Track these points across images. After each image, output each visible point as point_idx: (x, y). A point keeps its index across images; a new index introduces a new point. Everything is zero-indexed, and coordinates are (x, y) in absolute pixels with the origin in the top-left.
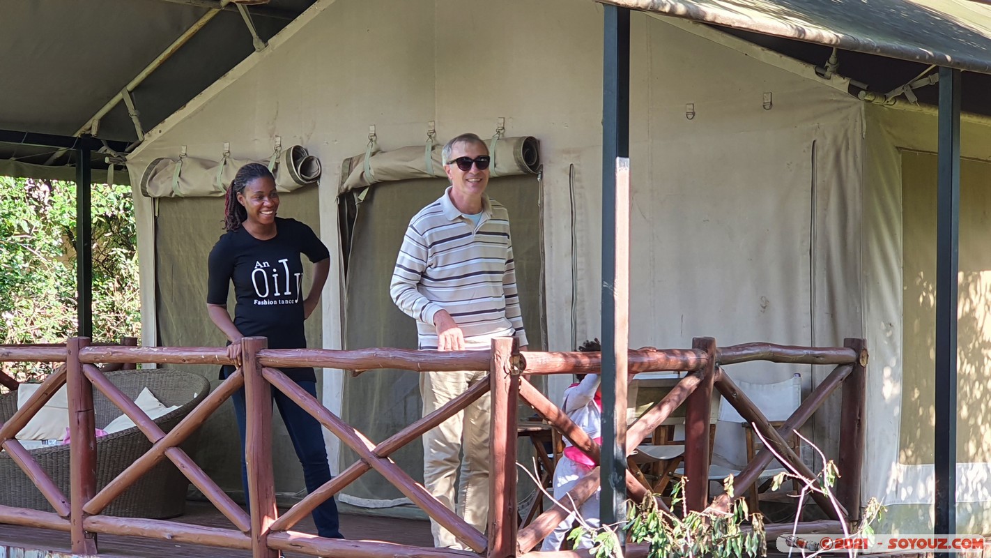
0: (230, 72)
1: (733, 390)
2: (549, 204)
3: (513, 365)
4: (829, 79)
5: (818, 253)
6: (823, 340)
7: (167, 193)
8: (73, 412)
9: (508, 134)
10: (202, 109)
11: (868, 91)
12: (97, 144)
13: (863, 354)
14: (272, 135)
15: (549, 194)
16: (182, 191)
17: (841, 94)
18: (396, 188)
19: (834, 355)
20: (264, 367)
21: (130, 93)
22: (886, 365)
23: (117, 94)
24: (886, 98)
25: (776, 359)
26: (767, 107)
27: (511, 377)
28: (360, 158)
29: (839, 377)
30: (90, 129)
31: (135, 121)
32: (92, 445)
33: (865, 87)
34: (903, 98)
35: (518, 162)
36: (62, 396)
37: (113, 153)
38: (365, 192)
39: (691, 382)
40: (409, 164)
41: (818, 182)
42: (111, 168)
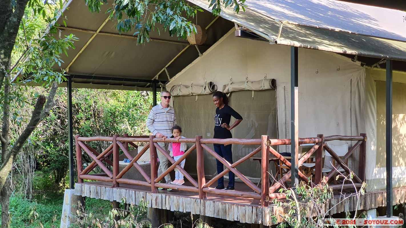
0: (193, 62)
1: (329, 148)
2: (279, 97)
3: (268, 143)
4: (355, 62)
5: (353, 110)
6: (354, 134)
7: (176, 95)
8: (152, 155)
9: (267, 78)
10: (185, 72)
11: (366, 65)
12: (158, 81)
13: (366, 138)
14: (204, 79)
15: (279, 94)
16: (180, 94)
17: (359, 66)
18: (237, 93)
19: (357, 138)
20: (201, 143)
21: (166, 68)
22: (372, 140)
23: (163, 68)
24: (371, 67)
25: (341, 139)
26: (338, 70)
27: (267, 146)
28: (228, 85)
29: (359, 144)
30: (156, 78)
31: (168, 75)
32: (156, 164)
33: (365, 64)
34: (376, 67)
35: (270, 86)
36: (149, 151)
37: (162, 84)
38: (229, 94)
39: (317, 147)
40: (241, 86)
41: (352, 90)
42: (162, 88)
